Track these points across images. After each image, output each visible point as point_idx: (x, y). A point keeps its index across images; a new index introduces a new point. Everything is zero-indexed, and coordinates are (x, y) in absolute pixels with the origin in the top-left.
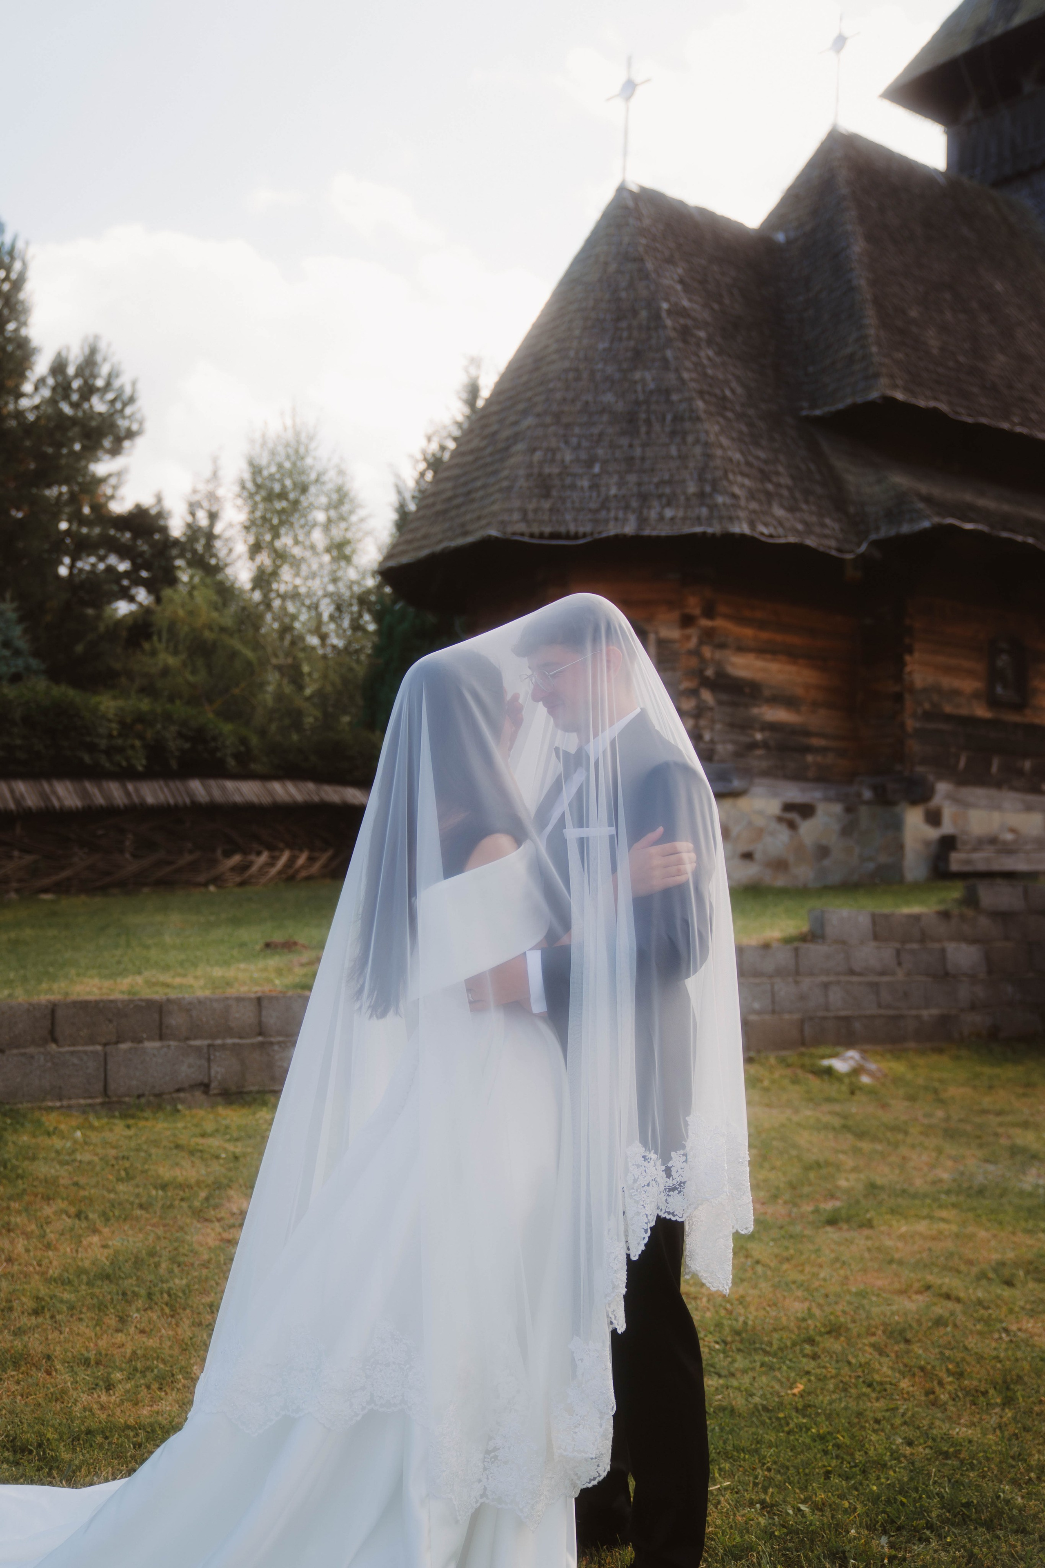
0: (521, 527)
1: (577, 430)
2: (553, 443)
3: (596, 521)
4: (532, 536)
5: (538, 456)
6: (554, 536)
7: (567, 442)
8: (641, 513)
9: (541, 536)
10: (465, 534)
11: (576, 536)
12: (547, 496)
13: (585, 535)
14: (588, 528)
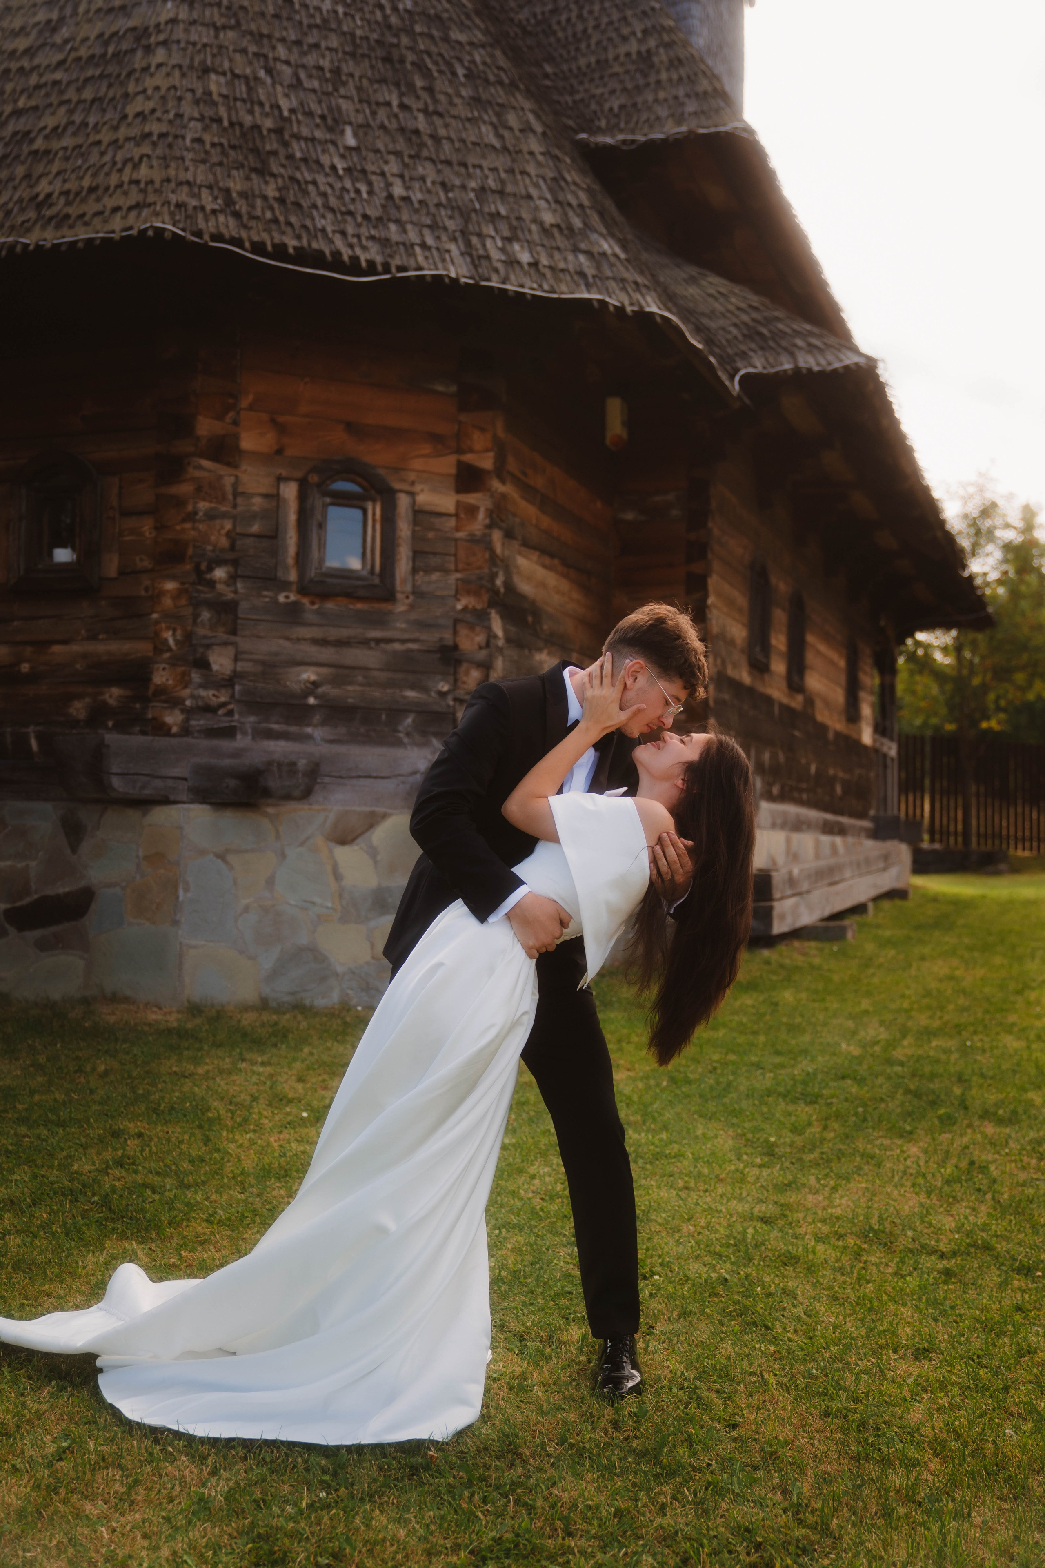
0: (228, 225)
1: (281, 51)
2: (242, 67)
3: (385, 242)
4: (258, 248)
5: (216, 84)
6: (302, 256)
7: (269, 71)
8: (468, 244)
9: (280, 252)
10: (62, 220)
11: (354, 267)
12: (263, 171)
13: (372, 268)
14: (372, 253)
